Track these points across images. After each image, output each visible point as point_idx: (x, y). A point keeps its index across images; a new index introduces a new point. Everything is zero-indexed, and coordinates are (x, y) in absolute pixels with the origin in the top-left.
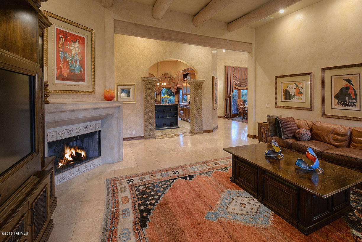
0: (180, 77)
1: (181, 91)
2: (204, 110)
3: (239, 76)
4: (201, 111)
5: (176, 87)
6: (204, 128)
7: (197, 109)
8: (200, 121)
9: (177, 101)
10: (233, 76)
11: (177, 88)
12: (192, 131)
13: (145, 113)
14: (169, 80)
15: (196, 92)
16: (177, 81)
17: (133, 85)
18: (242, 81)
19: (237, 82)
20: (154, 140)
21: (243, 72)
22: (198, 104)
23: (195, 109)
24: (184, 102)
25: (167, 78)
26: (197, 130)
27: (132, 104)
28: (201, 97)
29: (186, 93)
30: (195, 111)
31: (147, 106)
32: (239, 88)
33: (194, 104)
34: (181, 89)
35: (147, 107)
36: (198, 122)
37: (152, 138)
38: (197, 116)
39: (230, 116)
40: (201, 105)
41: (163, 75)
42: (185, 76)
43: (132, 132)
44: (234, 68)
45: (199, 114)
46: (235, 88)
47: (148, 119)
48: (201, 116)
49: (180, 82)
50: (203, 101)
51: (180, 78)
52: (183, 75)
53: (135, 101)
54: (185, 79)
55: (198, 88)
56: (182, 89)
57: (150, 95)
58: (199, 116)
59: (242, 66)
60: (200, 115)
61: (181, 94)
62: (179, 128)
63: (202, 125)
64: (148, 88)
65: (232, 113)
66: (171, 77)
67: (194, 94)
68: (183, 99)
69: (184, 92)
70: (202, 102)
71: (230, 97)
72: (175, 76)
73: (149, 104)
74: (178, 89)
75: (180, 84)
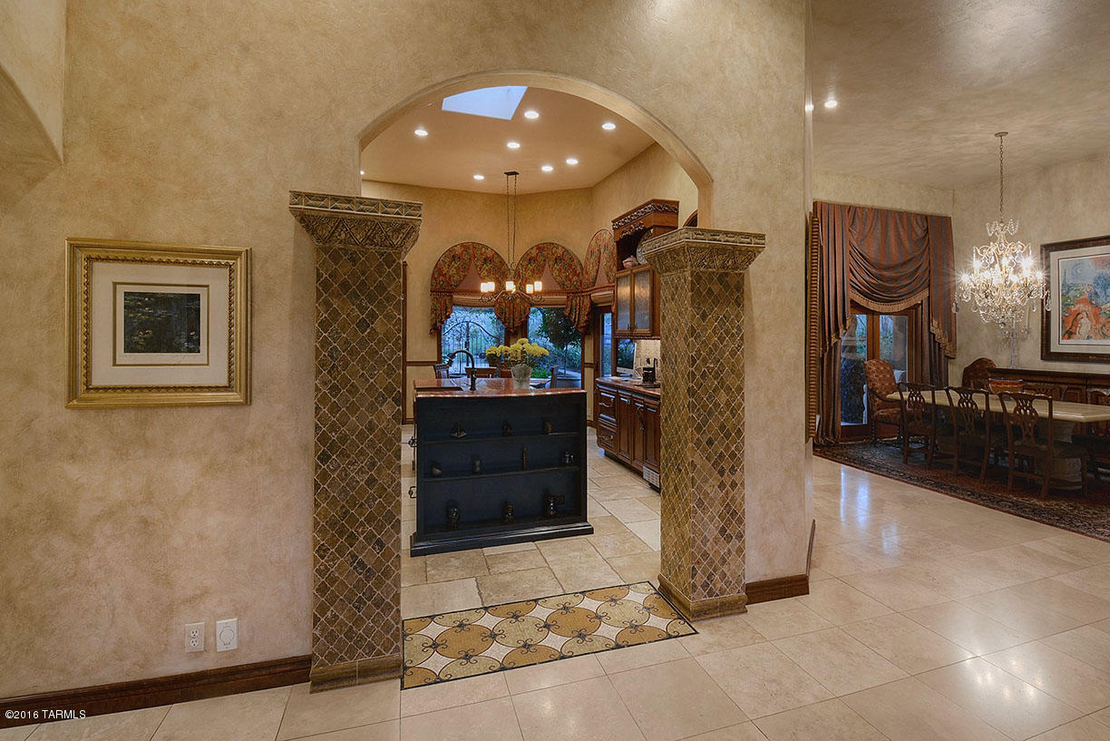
0: (605, 256)
1: (608, 316)
2: (756, 447)
3: (872, 251)
4: (733, 455)
5: (587, 301)
6: (757, 568)
7: (710, 442)
8: (729, 523)
9: (590, 365)
10: (848, 248)
11: (593, 305)
12: (675, 589)
13: (320, 484)
14: (560, 270)
15: (704, 316)
16: (593, 274)
17: (224, 259)
18: (886, 273)
19: (868, 278)
20: (387, 690)
21: (892, 233)
22: (717, 405)
23: (698, 443)
24: (619, 370)
25: (551, 263)
26: (705, 586)
27: (217, 412)
28: (733, 353)
29: (632, 327)
30: (698, 458)
31: (333, 428)
32: (872, 306)
33: (692, 407)
34: (608, 309)
35: (334, 436)
36: (712, 530)
37: (368, 674)
38: (711, 488)
39: (830, 439)
40: (735, 410)
41: (534, 253)
42: (627, 245)
43: (210, 634)
44: (852, 211)
45: (722, 473)
46: (855, 305)
47: (341, 533)
48: (734, 485)
49: (602, 280)
50: (750, 383)
51: (603, 262)
52: (617, 242)
53: (236, 383)
54: (628, 262)
55: (716, 288)
56: (614, 308)
57: (363, 343)
58: (722, 486)
59: (888, 205)
60: (727, 479)
61: (608, 330)
62: (591, 531)
63: (740, 551)
64: (345, 286)
65: (842, 424)
66: (564, 260)
67: (693, 331)
68: (617, 351)
69: (624, 324)
70: (740, 389)
71: (830, 349)
72: (581, 252)
73: (353, 408)
74: (597, 311)
75: (603, 288)
